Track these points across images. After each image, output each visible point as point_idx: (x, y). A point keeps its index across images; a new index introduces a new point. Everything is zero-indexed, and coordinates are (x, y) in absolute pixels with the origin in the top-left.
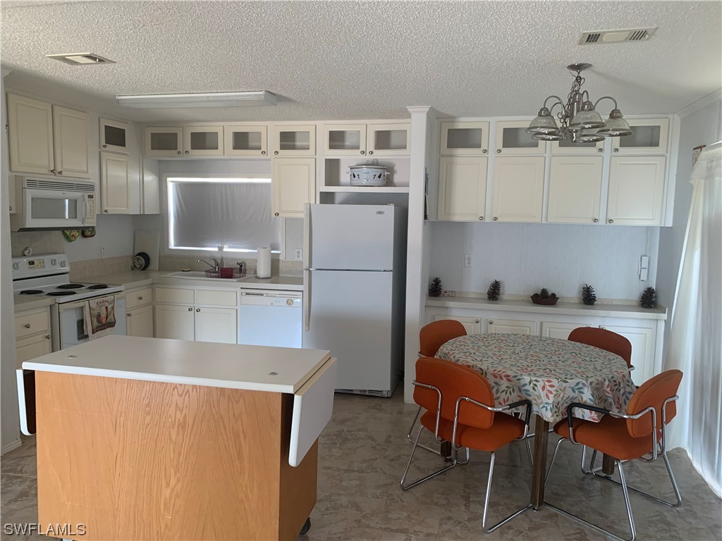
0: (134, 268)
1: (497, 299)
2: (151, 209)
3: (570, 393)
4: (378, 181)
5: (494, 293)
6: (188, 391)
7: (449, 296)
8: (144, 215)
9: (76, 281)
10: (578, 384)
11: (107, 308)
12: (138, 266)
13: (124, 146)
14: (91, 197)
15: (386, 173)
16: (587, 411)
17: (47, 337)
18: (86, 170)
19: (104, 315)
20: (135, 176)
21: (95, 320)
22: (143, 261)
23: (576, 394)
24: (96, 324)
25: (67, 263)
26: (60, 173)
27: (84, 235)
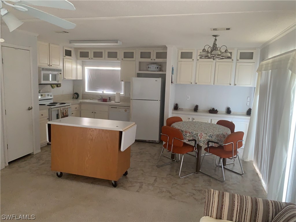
0: (73, 98)
1: (197, 111)
2: (80, 78)
3: (208, 138)
4: (157, 70)
5: (196, 109)
6: (93, 130)
7: (181, 110)
8: (77, 80)
9: (55, 101)
10: (211, 135)
11: (66, 110)
12: (75, 97)
13: (71, 56)
14: (60, 74)
15: (160, 67)
16: (213, 143)
17: (48, 119)
18: (59, 64)
19: (65, 112)
20: (74, 66)
21: (62, 114)
22: (76, 96)
23: (210, 138)
24: (62, 115)
25: (52, 96)
26: (51, 66)
27: (57, 86)
